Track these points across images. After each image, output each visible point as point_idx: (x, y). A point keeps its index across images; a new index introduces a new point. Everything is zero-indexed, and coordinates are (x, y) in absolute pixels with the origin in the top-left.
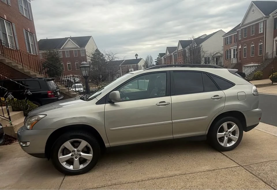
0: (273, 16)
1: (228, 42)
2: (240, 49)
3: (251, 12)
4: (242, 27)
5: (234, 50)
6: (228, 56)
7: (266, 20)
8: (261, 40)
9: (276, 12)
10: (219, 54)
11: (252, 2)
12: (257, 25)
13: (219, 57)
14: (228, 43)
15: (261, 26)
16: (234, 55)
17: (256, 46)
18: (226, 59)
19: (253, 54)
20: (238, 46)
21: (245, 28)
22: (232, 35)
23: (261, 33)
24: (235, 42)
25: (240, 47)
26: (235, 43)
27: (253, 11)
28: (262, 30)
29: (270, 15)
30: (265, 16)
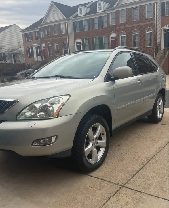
0: (72, 20)
1: (28, 38)
2: (43, 47)
3: (52, 12)
4: (44, 24)
5: (36, 47)
6: (29, 53)
7: (67, 22)
8: (64, 41)
9: (74, 17)
10: (16, 51)
11: (52, 3)
12: (59, 25)
13: (17, 54)
14: (28, 40)
15: (63, 27)
16: (37, 52)
17: (60, 46)
18: (27, 57)
19: (58, 53)
20: (41, 44)
21: (47, 27)
22: (32, 31)
23: (64, 34)
24: (36, 39)
25: (44, 45)
26: (36, 41)
27: (54, 11)
28: (64, 30)
29: (70, 18)
30: (66, 18)
